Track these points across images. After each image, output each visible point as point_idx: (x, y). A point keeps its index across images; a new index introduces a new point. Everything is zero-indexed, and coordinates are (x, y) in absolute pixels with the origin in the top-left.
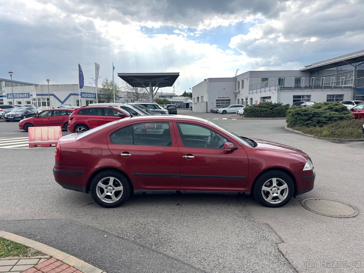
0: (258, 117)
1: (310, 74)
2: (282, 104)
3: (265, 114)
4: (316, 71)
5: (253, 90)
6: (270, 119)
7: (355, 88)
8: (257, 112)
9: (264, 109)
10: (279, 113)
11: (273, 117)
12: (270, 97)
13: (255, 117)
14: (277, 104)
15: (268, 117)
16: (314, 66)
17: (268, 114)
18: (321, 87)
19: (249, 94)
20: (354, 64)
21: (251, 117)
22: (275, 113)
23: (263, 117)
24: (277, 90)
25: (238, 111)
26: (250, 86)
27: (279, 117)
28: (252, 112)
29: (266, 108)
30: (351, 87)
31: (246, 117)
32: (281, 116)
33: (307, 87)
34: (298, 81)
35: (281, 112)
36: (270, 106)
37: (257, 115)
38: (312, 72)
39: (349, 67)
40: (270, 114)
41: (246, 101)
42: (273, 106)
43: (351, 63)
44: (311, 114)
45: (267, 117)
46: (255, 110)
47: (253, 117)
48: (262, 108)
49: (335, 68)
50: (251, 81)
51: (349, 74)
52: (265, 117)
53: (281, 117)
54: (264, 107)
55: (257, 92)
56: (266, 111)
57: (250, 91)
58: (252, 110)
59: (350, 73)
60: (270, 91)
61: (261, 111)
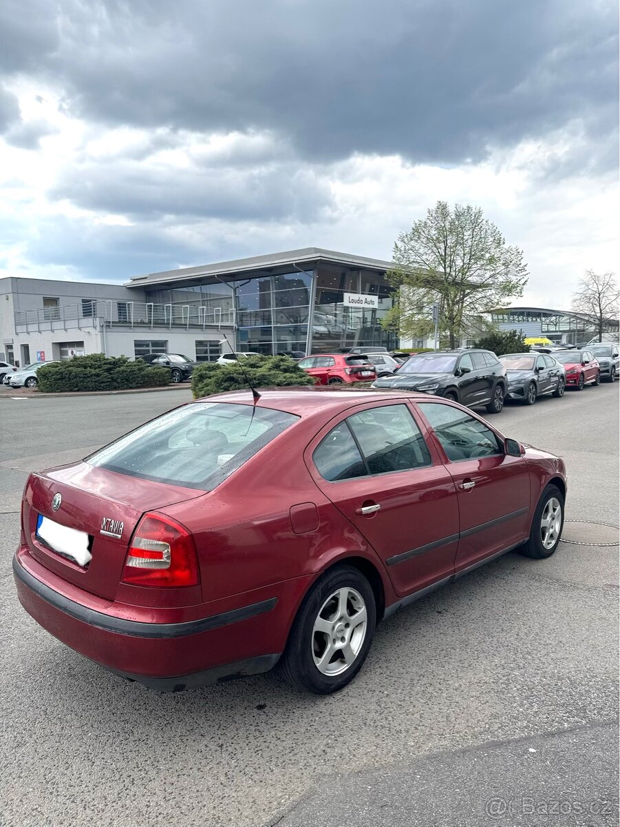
0: (78, 391)
1: (147, 295)
2: (128, 358)
3: (95, 382)
4: (159, 290)
5: (27, 324)
6: (115, 394)
7: (238, 329)
8: (75, 378)
9: (93, 371)
10: (127, 380)
11: (115, 388)
12: (80, 344)
13: (71, 391)
14: (119, 360)
15: (103, 390)
16: (157, 280)
17: (103, 382)
18: (184, 325)
19: (17, 334)
20: (231, 284)
21: (61, 391)
22: (119, 380)
23: (92, 391)
24: (98, 328)
25: (9, 378)
26: (17, 314)
27: (126, 389)
28: (62, 379)
29: (95, 369)
30: (230, 328)
31: (48, 392)
32: (131, 385)
33: (144, 323)
34: (122, 307)
35: (131, 377)
36: (104, 364)
37: (77, 386)
38: (150, 292)
39: (224, 290)
40: (108, 382)
41: (7, 351)
42: (110, 364)
43: (226, 282)
44: (255, 379)
45: (100, 390)
46: (70, 374)
47: (66, 391)
48: (86, 368)
49: (197, 289)
50: (16, 304)
51: (223, 302)
52: (96, 391)
53: (131, 388)
54: (90, 367)
55: (41, 329)
56: (98, 375)
57: (19, 327)
58: (62, 373)
59: (226, 300)
60: (80, 328)
61: (86, 376)
